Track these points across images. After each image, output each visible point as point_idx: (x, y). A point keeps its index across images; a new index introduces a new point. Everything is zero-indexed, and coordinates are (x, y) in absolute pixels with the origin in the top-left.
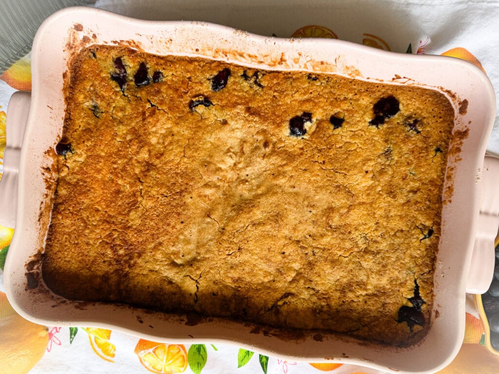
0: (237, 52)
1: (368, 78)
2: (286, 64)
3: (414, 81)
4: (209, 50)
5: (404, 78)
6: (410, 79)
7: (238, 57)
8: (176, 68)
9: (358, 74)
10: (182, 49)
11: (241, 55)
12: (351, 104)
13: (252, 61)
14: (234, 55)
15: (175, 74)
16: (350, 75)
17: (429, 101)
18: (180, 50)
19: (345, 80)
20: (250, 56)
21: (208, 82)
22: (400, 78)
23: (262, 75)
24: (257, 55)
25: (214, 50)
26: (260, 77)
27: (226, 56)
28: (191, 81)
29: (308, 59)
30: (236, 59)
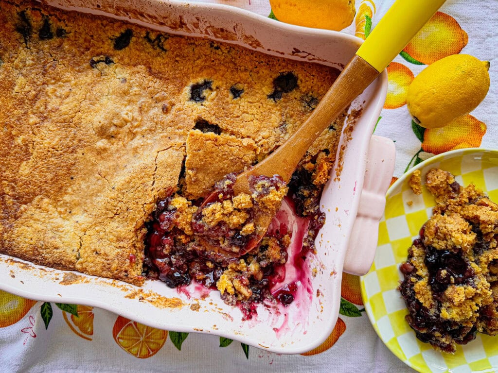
0: (136, 10)
1: (269, 50)
2: (187, 27)
3: (314, 56)
4: (110, 7)
5: (303, 52)
6: (309, 54)
7: (139, 16)
8: (78, 25)
9: (259, 45)
10: (83, 3)
11: (142, 15)
12: (251, 76)
13: (153, 22)
14: (134, 13)
15: (78, 30)
16: (251, 45)
17: (328, 78)
18: (82, 5)
19: (247, 50)
20: (150, 16)
21: (110, 41)
22: (299, 52)
23: (164, 39)
24: (157, 16)
25: (114, 7)
26: (162, 41)
27: (128, 14)
28: (93, 39)
29: (208, 25)
30: (138, 18)
